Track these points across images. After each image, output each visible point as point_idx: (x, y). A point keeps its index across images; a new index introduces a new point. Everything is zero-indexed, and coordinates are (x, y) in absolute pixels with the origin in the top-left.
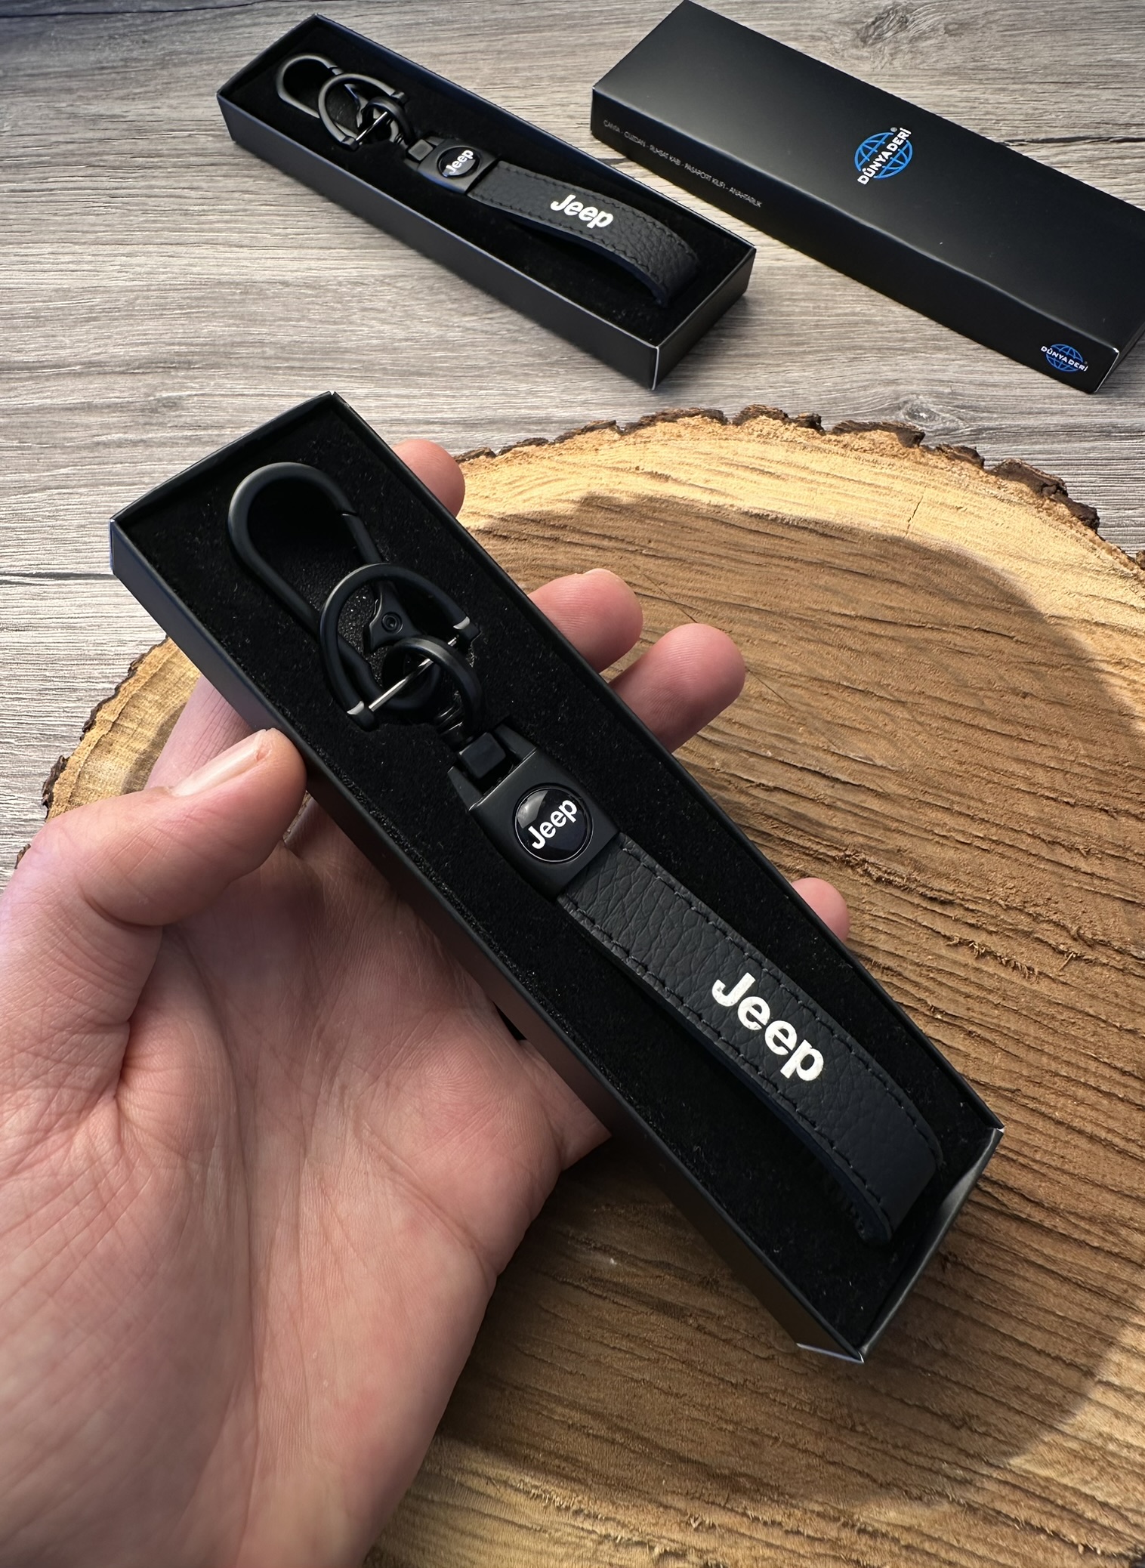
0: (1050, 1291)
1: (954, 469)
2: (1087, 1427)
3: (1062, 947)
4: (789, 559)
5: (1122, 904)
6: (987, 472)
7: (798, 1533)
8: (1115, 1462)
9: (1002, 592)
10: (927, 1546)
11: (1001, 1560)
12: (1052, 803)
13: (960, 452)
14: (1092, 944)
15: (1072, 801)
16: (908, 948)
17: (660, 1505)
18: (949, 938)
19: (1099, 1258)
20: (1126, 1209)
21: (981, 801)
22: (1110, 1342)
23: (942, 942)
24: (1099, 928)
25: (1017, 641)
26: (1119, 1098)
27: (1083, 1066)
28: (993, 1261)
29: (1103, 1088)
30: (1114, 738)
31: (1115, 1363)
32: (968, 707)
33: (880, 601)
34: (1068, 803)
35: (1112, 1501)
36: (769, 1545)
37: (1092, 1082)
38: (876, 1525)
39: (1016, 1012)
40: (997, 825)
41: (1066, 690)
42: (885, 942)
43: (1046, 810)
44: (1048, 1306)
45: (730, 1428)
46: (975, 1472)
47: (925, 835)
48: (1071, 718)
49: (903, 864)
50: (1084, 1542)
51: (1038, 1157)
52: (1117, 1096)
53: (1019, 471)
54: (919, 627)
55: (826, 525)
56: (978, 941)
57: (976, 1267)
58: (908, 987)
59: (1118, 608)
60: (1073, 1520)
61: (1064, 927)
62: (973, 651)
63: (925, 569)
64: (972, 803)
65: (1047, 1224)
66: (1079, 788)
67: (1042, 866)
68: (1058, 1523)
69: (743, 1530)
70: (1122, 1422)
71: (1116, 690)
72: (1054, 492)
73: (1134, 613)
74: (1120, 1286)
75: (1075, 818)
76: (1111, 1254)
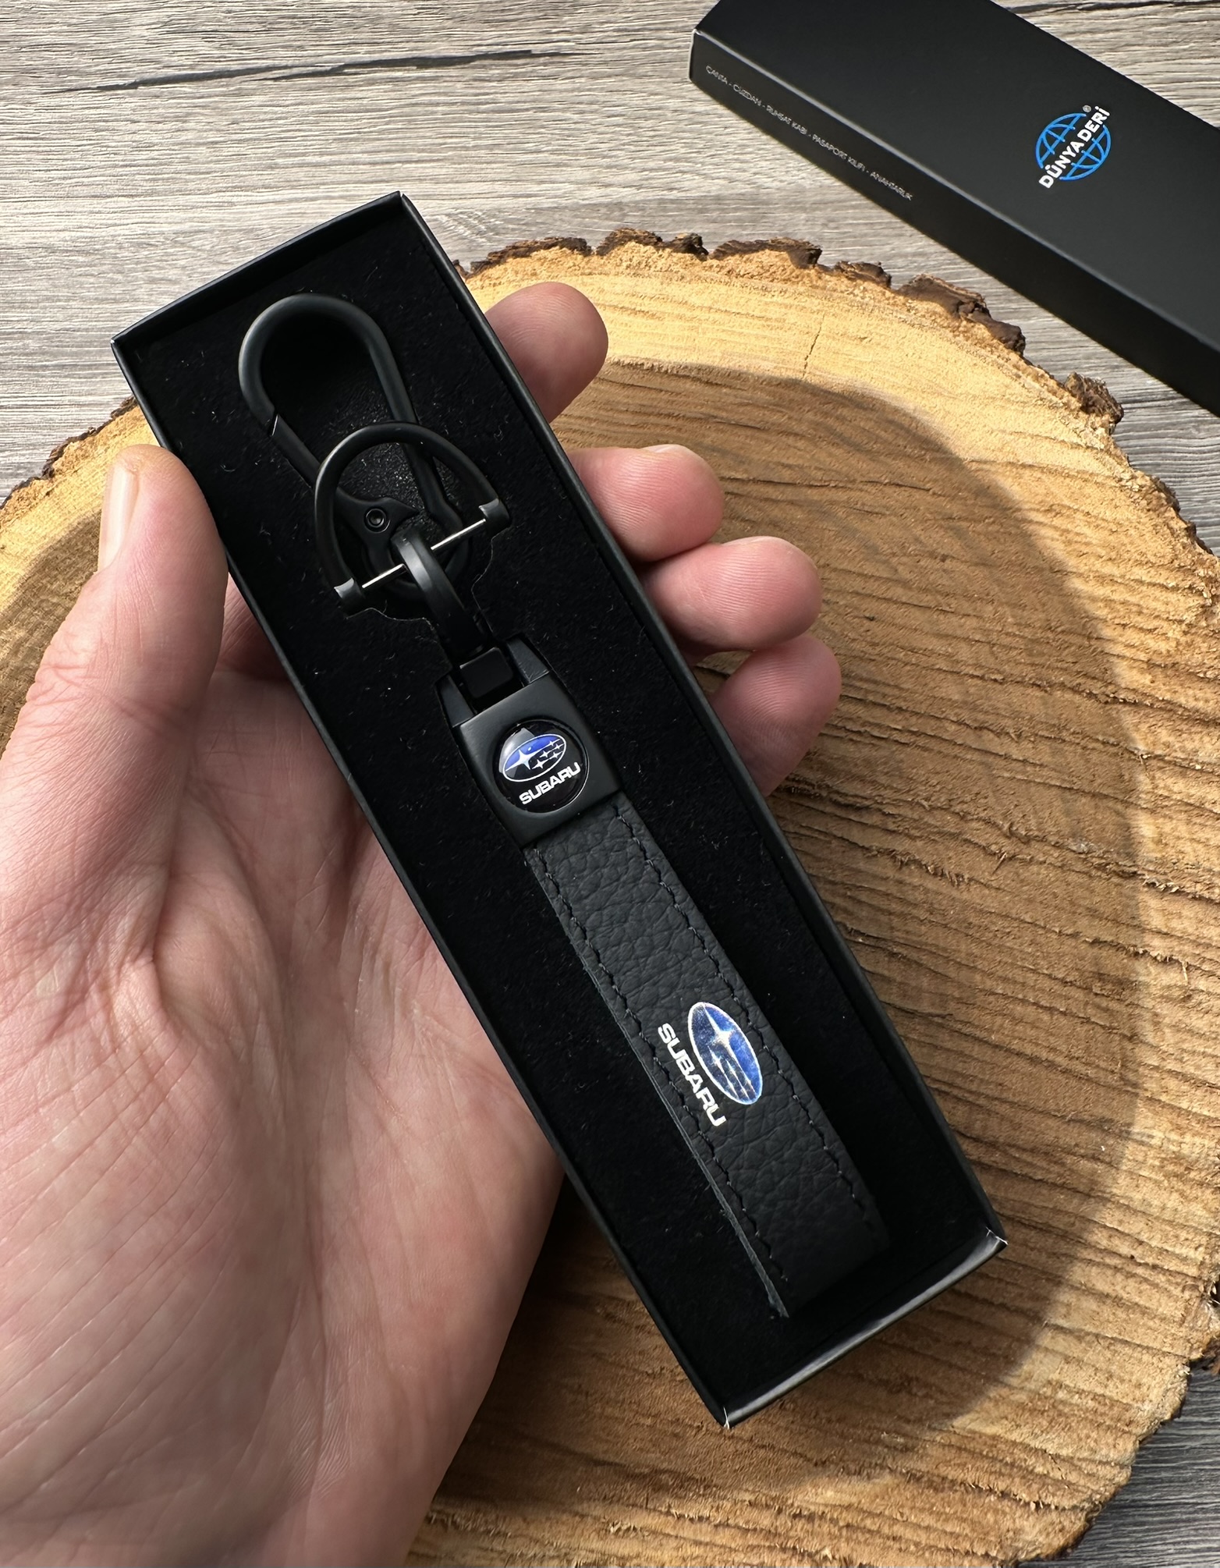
1: (856, 292)
2: (1035, 1377)
3: (994, 848)
4: (669, 415)
5: (1059, 792)
6: (894, 292)
7: (726, 1525)
9: (914, 435)
10: (868, 1522)
11: (948, 1529)
12: (979, 682)
13: (862, 270)
14: (1027, 840)
15: (999, 677)
16: (823, 864)
17: (576, 1514)
18: (868, 849)
19: (1045, 1192)
20: (1070, 1135)
21: (896, 686)
22: (1057, 1281)
23: (859, 854)
24: (1033, 823)
25: (934, 494)
26: (1061, 1013)
27: (1021, 980)
29: (1043, 1003)
30: (1046, 599)
31: (1062, 1303)
32: (878, 578)
33: (776, 459)
34: (995, 680)
35: (1064, 1452)
36: (698, 1543)
37: (1030, 997)
38: (812, 1508)
39: (945, 926)
40: (917, 714)
41: (989, 549)
43: (971, 691)
45: (649, 1421)
46: (917, 1438)
47: (835, 733)
48: (999, 582)
49: (813, 769)
50: (1037, 1499)
51: (974, 1087)
52: (1057, 1010)
53: (930, 288)
54: (822, 486)
55: (710, 370)
56: (900, 849)
59: (1047, 444)
60: (1023, 1477)
61: (995, 825)
62: (884, 511)
63: (826, 414)
64: (887, 690)
65: (986, 1160)
66: (1009, 661)
67: (969, 757)
68: (1008, 1482)
69: (668, 1531)
70: (1073, 1367)
71: (1048, 542)
72: (972, 312)
73: (1065, 449)
74: (1066, 1219)
75: (1004, 697)
76: (1055, 1185)
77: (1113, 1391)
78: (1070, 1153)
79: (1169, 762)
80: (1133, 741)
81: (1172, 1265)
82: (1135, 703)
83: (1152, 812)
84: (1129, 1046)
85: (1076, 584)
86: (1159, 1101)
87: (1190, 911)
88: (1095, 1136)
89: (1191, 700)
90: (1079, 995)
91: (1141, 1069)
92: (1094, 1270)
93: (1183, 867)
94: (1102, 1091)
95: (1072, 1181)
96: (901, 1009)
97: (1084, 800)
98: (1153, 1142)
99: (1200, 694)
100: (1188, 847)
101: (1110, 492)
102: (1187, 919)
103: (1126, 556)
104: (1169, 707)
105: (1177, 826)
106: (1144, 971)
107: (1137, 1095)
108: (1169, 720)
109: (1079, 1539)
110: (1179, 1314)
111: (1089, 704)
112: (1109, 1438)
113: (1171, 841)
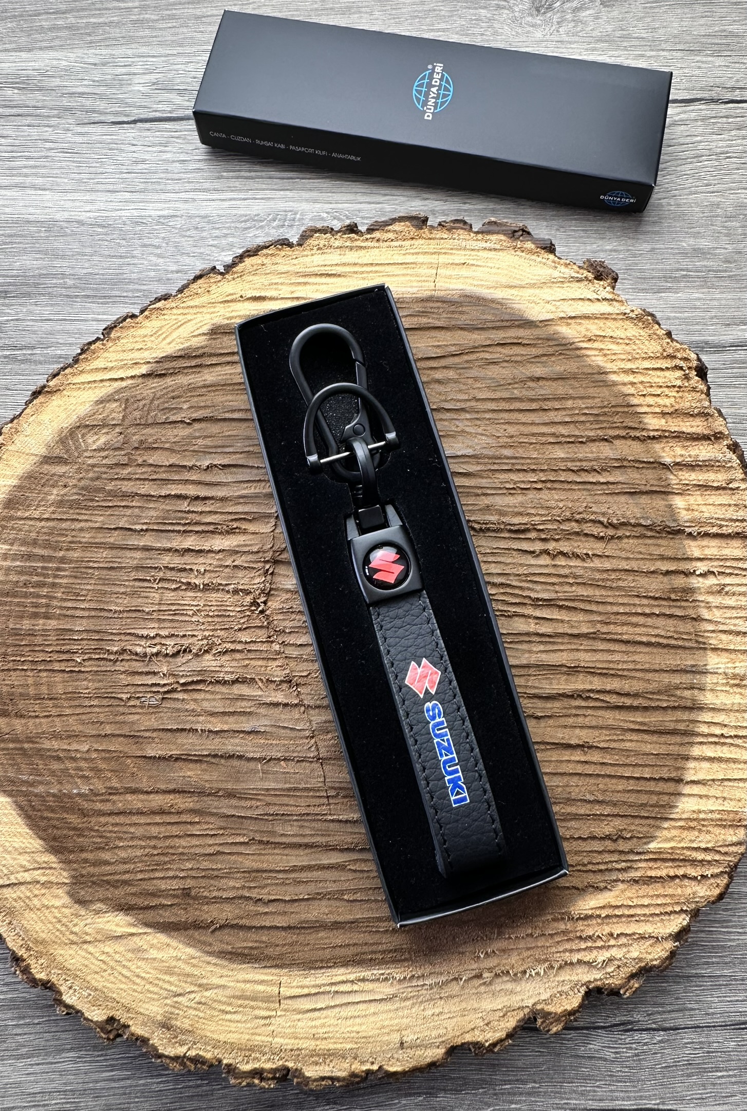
0: (646, 742)
1: (453, 237)
2: (685, 810)
3: (601, 534)
5: (630, 495)
6: (475, 233)
7: (543, 935)
8: (705, 823)
10: (618, 912)
11: (658, 903)
12: (571, 445)
14: (618, 527)
15: (584, 440)
16: (511, 566)
17: (459, 953)
18: (533, 552)
19: (668, 712)
20: (677, 679)
21: (529, 458)
22: (687, 758)
23: (529, 557)
24: (619, 515)
25: (525, 344)
26: (656, 615)
27: (631, 602)
28: (610, 738)
29: (646, 612)
31: (691, 768)
32: (504, 399)
33: (431, 344)
34: (580, 442)
35: (709, 846)
36: (528, 949)
37: (640, 611)
38: (585, 912)
39: (584, 584)
40: (542, 470)
41: (562, 368)
42: (495, 568)
43: (570, 450)
46: (632, 861)
47: (500, 492)
48: (570, 386)
49: (492, 515)
50: (700, 874)
51: (620, 667)
52: (653, 614)
54: (460, 354)
56: (551, 548)
57: (602, 745)
58: (517, 591)
59: (580, 303)
60: (691, 865)
61: (599, 522)
62: (499, 360)
63: (453, 312)
64: (524, 461)
65: (635, 704)
66: (586, 430)
67: (576, 488)
68: (684, 869)
69: (512, 947)
70: (703, 800)
71: (593, 358)
72: (522, 235)
73: (591, 303)
74: (684, 724)
75: (587, 450)
76: (674, 708)
77: (727, 806)
78: (677, 688)
79: (685, 465)
80: (663, 457)
82: (659, 437)
83: (680, 494)
84: (697, 623)
85: (613, 378)
86: (718, 648)
87: (712, 543)
88: (688, 676)
89: (689, 428)
90: (664, 603)
91: (704, 634)
92: (704, 747)
93: (703, 519)
94: (687, 652)
95: (683, 704)
96: (572, 635)
97: (643, 497)
98: (720, 670)
99: (692, 424)
100: (703, 508)
101: (621, 322)
102: (712, 548)
103: (637, 356)
104: (677, 434)
105: (695, 499)
106: (694, 582)
107: (705, 649)
108: (679, 442)
109: (726, 887)
111: (634, 443)
112: (731, 831)
113: (696, 507)
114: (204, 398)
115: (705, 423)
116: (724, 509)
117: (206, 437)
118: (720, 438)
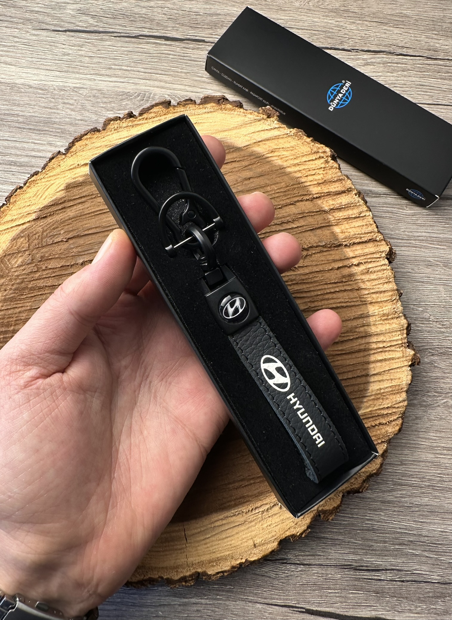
0: (347, 359)
1: (187, 109)
2: (374, 390)
5: (311, 231)
6: (198, 105)
8: (385, 394)
13: (186, 102)
14: (308, 249)
15: (280, 206)
19: (355, 341)
20: (355, 323)
22: (368, 363)
24: (308, 243)
25: (238, 161)
26: (338, 292)
27: (323, 288)
29: (332, 291)
30: (283, 177)
31: (372, 368)
34: (279, 208)
35: (389, 405)
37: (328, 291)
39: (297, 283)
41: (261, 170)
44: (348, 364)
48: (267, 179)
50: (388, 421)
52: (336, 291)
53: (208, 99)
59: (263, 132)
60: (382, 417)
66: (281, 201)
68: (379, 420)
70: (382, 383)
71: (276, 161)
72: (223, 101)
73: (268, 132)
75: (283, 212)
76: (357, 338)
77: (394, 383)
78: (356, 328)
79: (336, 209)
80: (323, 207)
81: (395, 343)
82: (320, 197)
83: (337, 225)
84: (359, 292)
85: (289, 170)
86: (373, 302)
87: (358, 247)
88: (361, 320)
89: (333, 189)
90: (341, 284)
91: (365, 296)
92: (376, 355)
93: (351, 236)
94: (357, 307)
95: (361, 335)
97: (318, 230)
98: (376, 314)
99: (335, 186)
100: (350, 230)
101: (286, 139)
102: (359, 250)
103: (298, 156)
104: (329, 194)
105: (345, 226)
106: (354, 270)
107: (366, 304)
108: (330, 197)
109: (402, 424)
110: (401, 355)
111: (307, 203)
112: (398, 396)
113: (346, 231)
114: (71, 226)
115: (341, 185)
116: (360, 228)
117: (77, 247)
118: (350, 191)
